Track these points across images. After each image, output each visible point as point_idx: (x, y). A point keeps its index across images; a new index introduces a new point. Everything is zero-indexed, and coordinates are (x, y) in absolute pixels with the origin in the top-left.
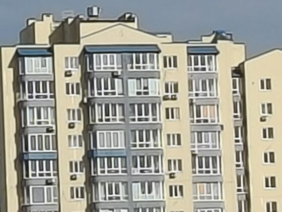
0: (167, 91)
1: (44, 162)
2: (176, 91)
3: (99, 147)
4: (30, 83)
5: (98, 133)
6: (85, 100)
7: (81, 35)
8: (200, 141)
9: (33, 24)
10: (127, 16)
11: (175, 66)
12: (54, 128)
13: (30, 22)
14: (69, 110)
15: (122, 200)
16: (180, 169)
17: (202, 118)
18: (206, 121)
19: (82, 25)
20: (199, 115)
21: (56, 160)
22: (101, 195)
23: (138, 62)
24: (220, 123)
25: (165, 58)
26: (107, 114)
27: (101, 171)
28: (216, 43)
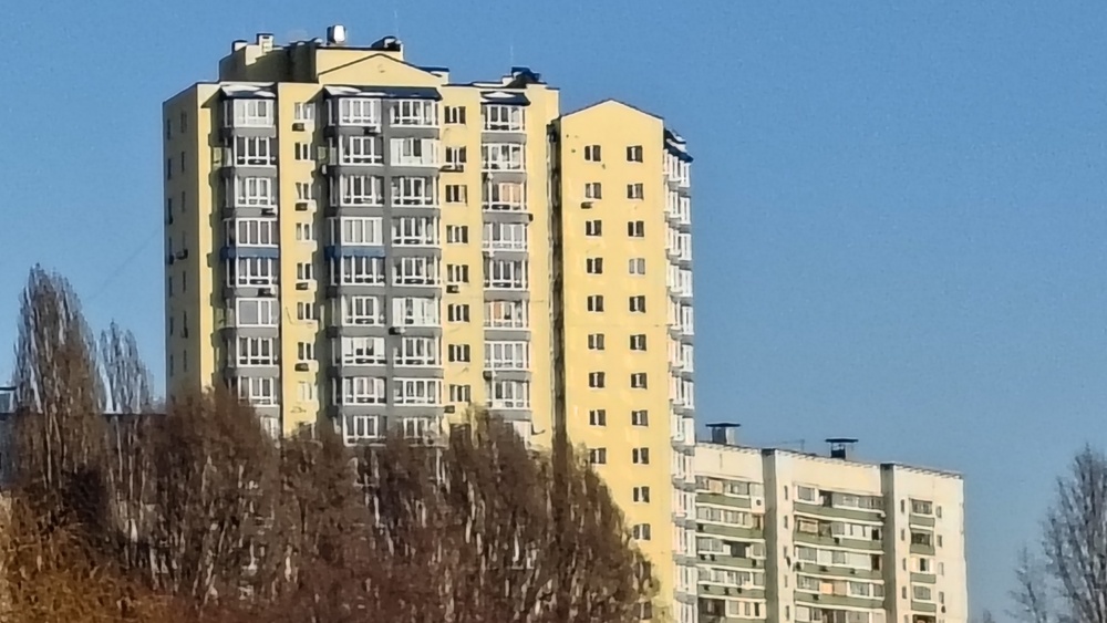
0: (449, 159)
1: (259, 261)
2: (463, 160)
3: (343, 243)
4: (241, 140)
5: (343, 219)
6: (324, 170)
7: (318, 71)
8: (497, 238)
9: (244, 48)
10: (388, 41)
11: (463, 121)
12: (275, 211)
13: (239, 46)
14: (298, 185)
15: (376, 324)
16: (466, 280)
17: (501, 202)
18: (507, 207)
19: (319, 52)
20: (496, 199)
21: (277, 261)
22: (344, 316)
23: (406, 113)
24: (528, 211)
25: (447, 109)
26: (358, 192)
27: (347, 277)
28: (524, 87)
